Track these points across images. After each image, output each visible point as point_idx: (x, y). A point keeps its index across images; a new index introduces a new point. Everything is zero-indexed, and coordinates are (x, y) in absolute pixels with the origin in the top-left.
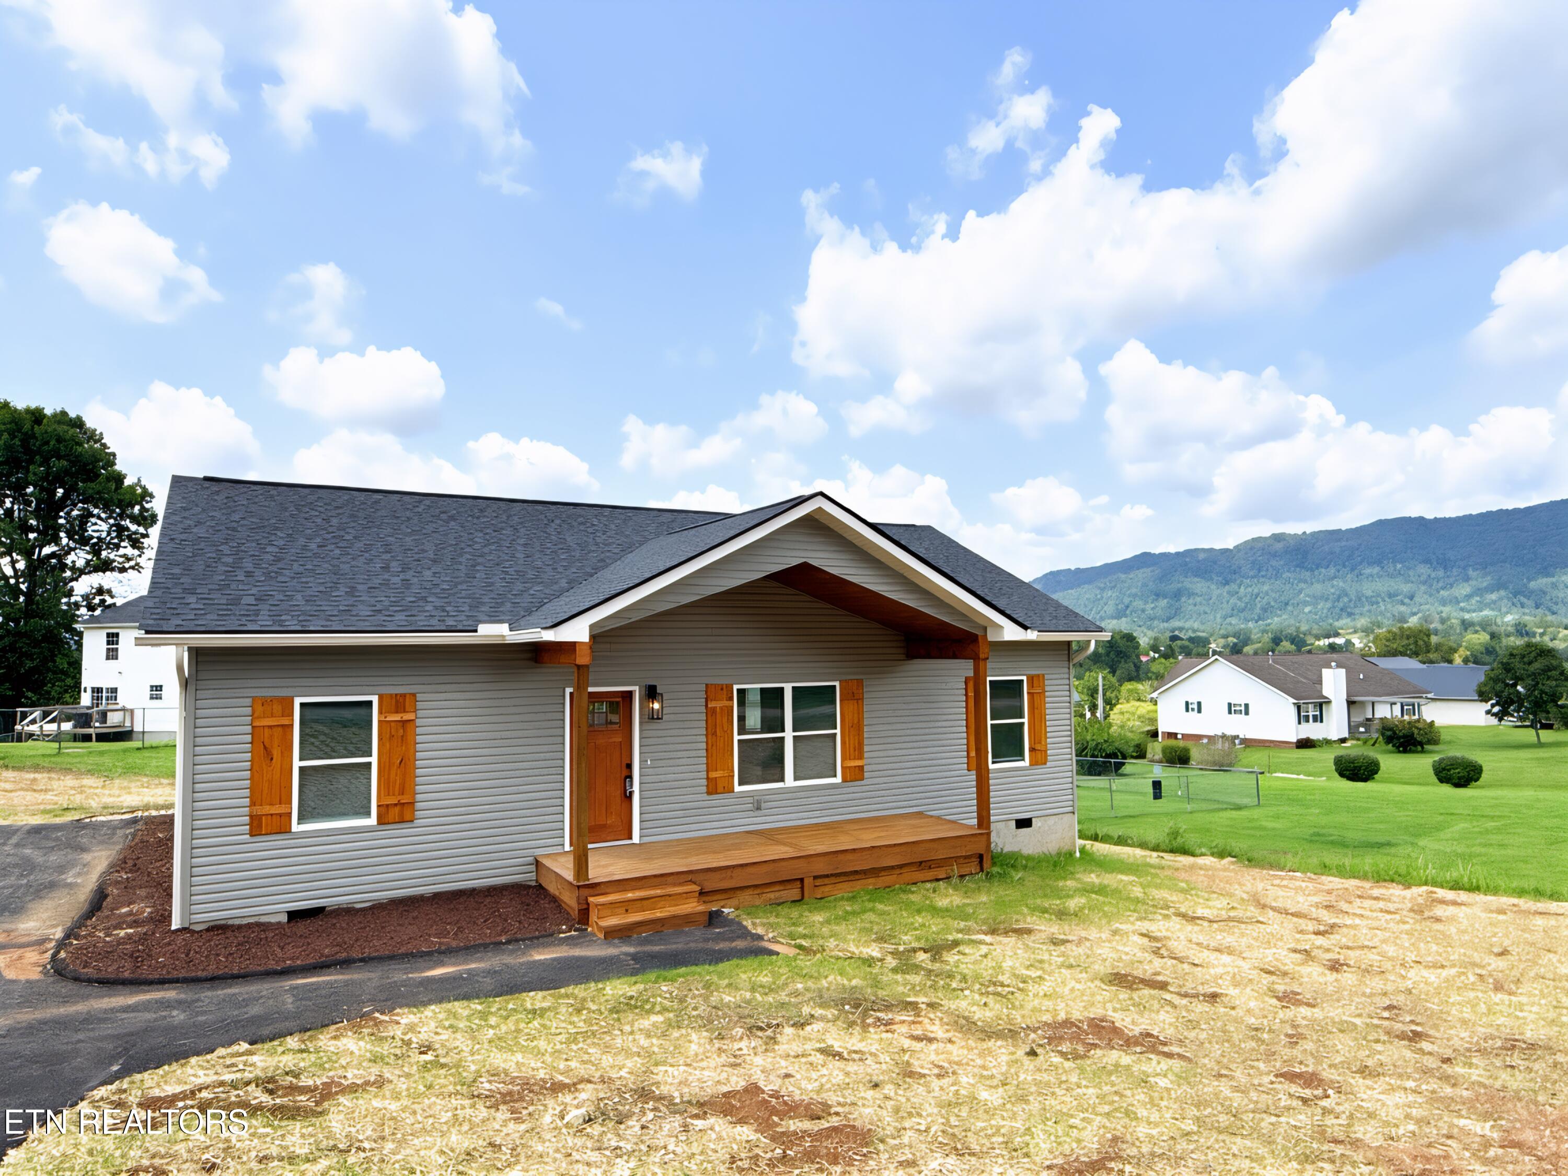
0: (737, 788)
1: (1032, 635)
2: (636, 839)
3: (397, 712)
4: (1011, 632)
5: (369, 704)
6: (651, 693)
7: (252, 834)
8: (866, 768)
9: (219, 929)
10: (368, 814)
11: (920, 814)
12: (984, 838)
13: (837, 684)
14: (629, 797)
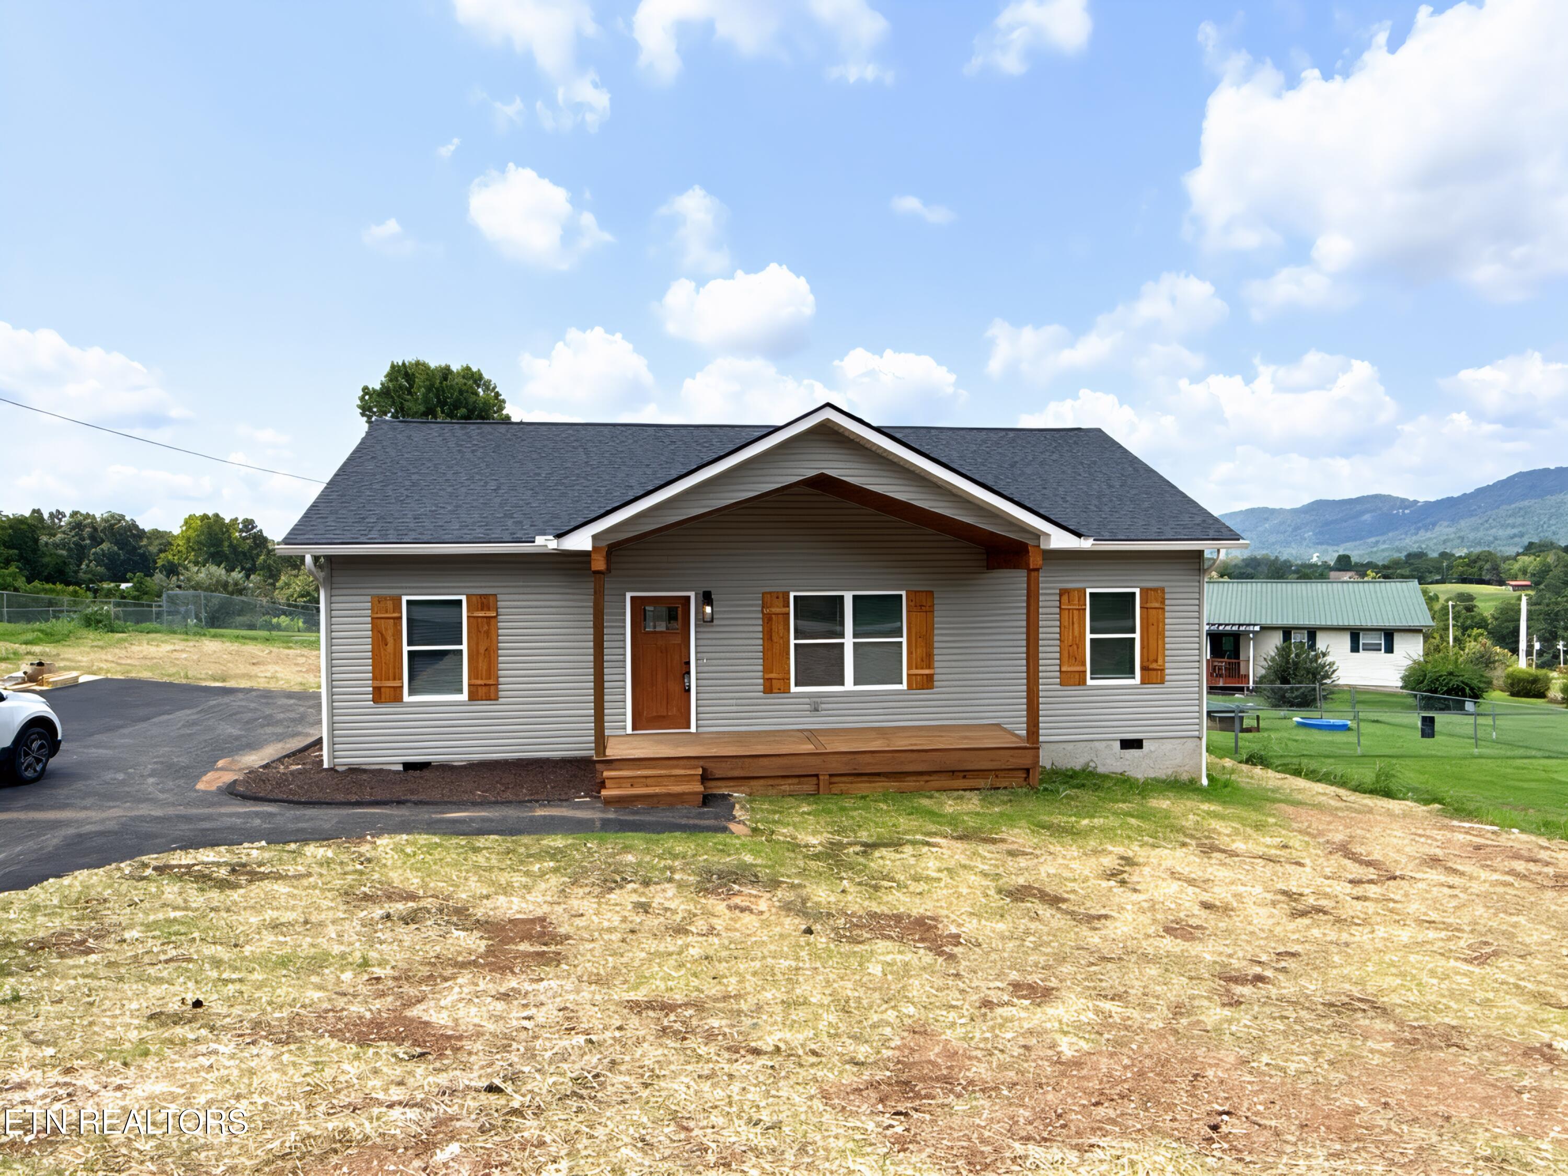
0: (794, 689)
1: (1087, 544)
2: (693, 729)
3: (482, 610)
4: (1060, 540)
5: (460, 602)
6: (707, 598)
7: (373, 701)
8: (936, 677)
9: (354, 770)
10: (460, 691)
11: (998, 725)
12: (1031, 752)
13: (903, 593)
14: (688, 691)
